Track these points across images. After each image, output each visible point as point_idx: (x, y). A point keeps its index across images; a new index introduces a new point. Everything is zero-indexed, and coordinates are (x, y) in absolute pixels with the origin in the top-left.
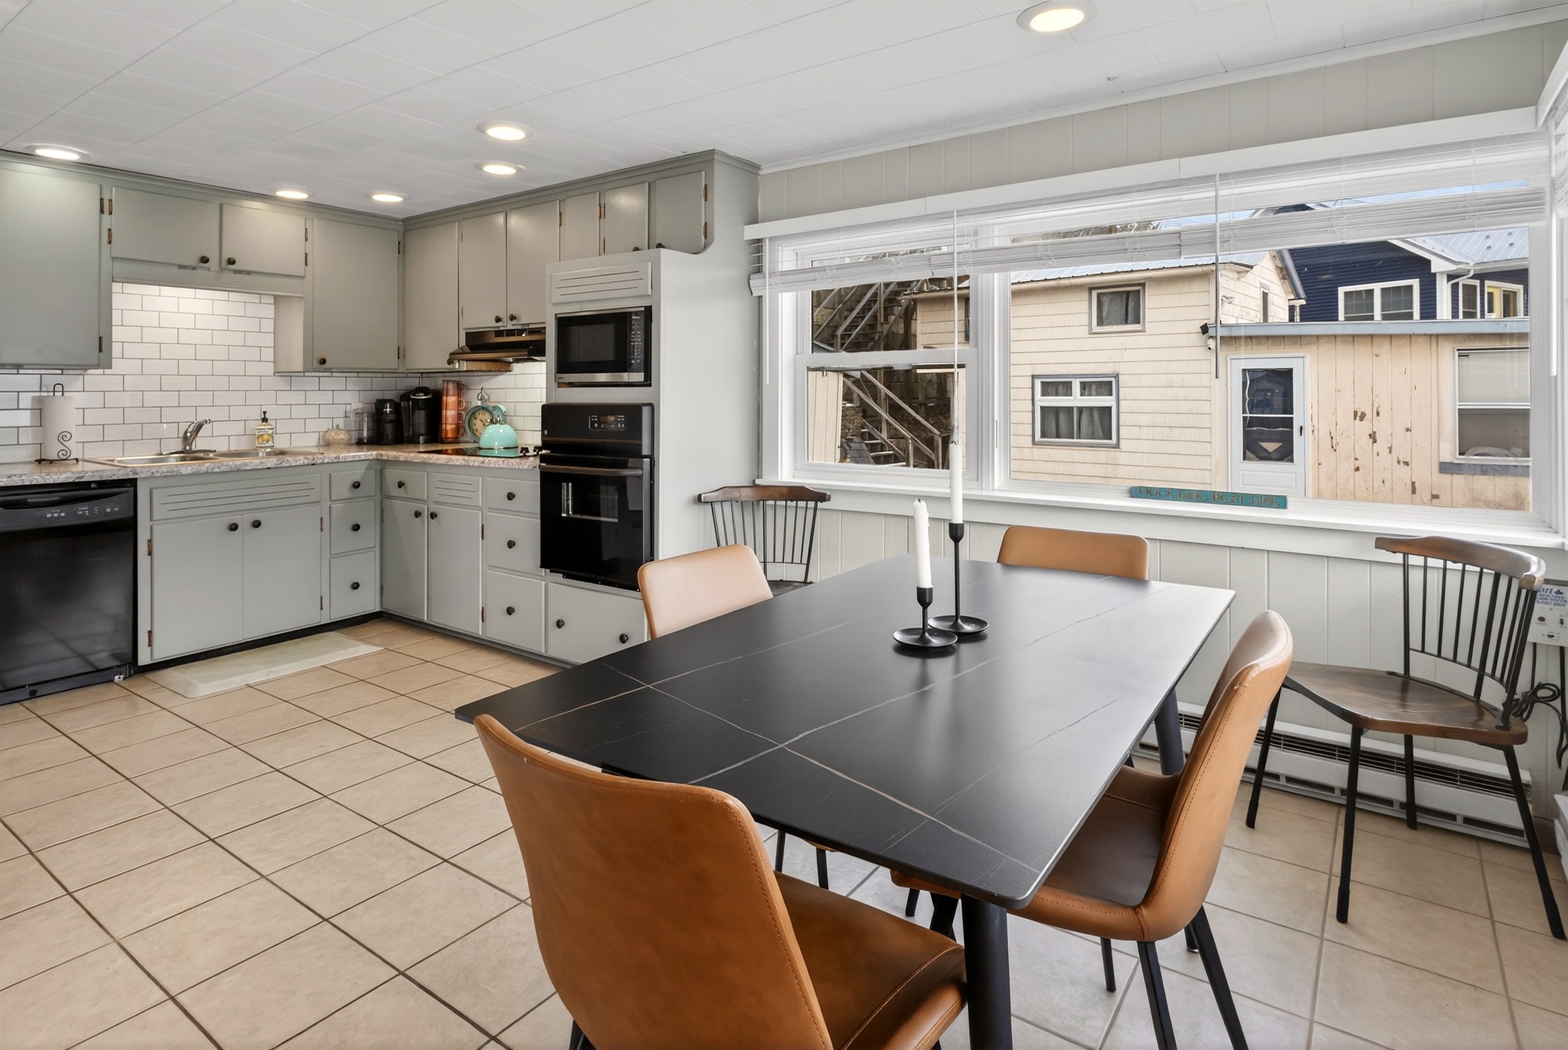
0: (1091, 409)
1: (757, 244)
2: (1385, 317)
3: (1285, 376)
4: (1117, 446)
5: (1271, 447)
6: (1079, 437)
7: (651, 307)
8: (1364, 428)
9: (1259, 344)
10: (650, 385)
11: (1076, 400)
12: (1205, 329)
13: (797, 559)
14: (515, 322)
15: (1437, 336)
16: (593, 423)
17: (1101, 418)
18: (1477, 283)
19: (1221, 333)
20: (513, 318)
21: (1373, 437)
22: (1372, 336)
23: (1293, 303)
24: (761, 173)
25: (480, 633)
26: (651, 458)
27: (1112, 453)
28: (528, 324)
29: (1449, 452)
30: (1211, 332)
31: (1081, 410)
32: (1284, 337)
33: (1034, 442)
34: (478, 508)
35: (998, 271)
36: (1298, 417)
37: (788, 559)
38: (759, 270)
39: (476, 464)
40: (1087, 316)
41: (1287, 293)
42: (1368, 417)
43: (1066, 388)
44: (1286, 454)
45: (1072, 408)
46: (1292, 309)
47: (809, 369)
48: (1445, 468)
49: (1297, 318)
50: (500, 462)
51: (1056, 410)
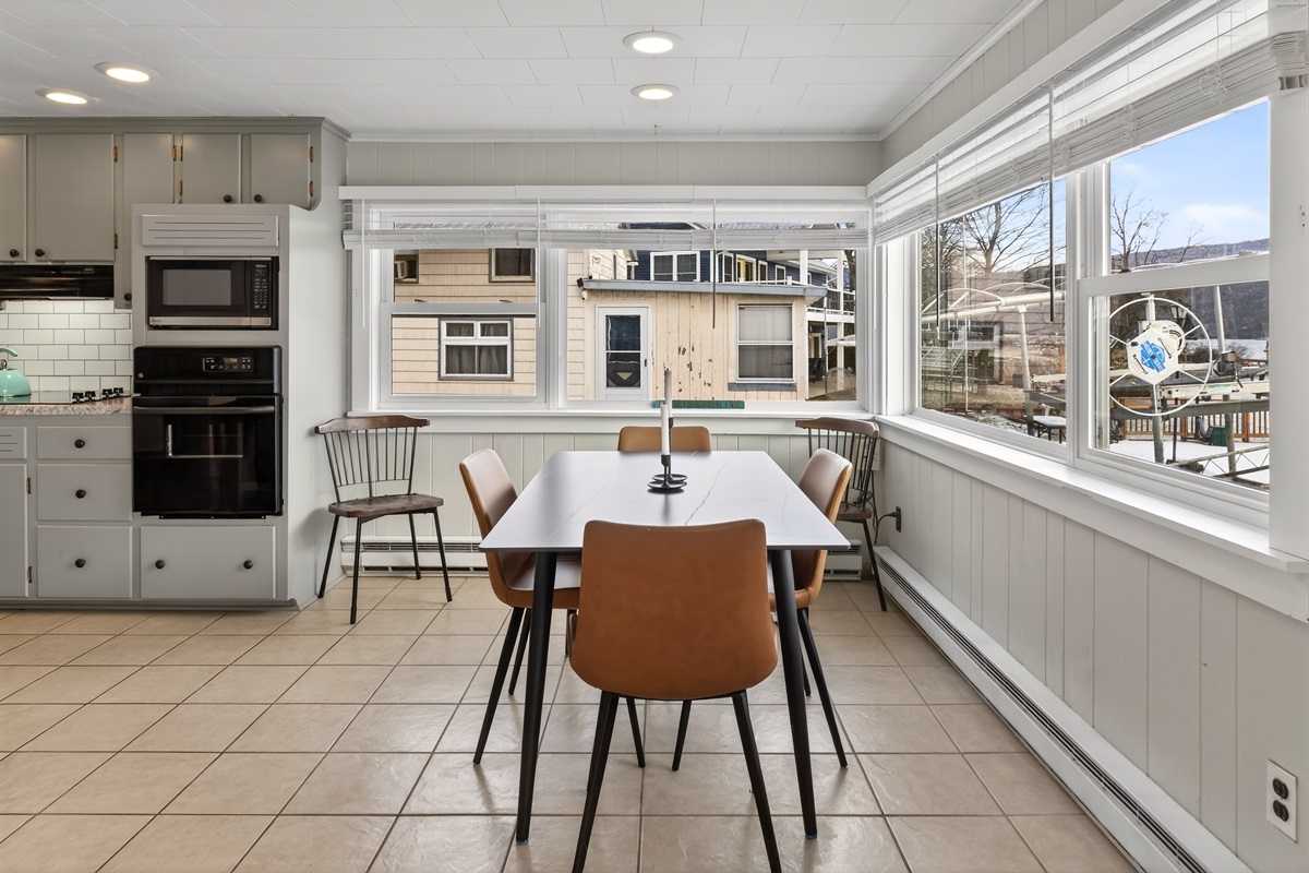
0: (489, 348)
1: (347, 204)
2: (657, 278)
3: (635, 321)
4: (512, 379)
5: (625, 376)
6: (479, 373)
7: (278, 258)
8: (684, 359)
9: (617, 296)
10: (277, 329)
11: (478, 340)
12: (580, 283)
13: (399, 476)
14: (43, 258)
15: (727, 294)
16: (208, 365)
17: (498, 356)
18: (732, 255)
19: (592, 286)
20: (39, 253)
21: (690, 366)
22: (689, 293)
23: (630, 264)
24: (352, 140)
25: (27, 595)
26: (280, 395)
27: (507, 386)
28: (64, 261)
29: (733, 377)
30: (586, 285)
31: (481, 348)
32: (634, 291)
33: (440, 378)
34: (23, 460)
35: (562, 247)
36: (644, 353)
37: (391, 476)
38: (348, 227)
39: (18, 413)
40: (487, 266)
41: (626, 256)
42: (687, 351)
43: (469, 331)
44: (634, 381)
45: (474, 346)
46: (629, 268)
47: (393, 316)
48: (732, 387)
49: (633, 276)
50: (61, 410)
51: (460, 348)
